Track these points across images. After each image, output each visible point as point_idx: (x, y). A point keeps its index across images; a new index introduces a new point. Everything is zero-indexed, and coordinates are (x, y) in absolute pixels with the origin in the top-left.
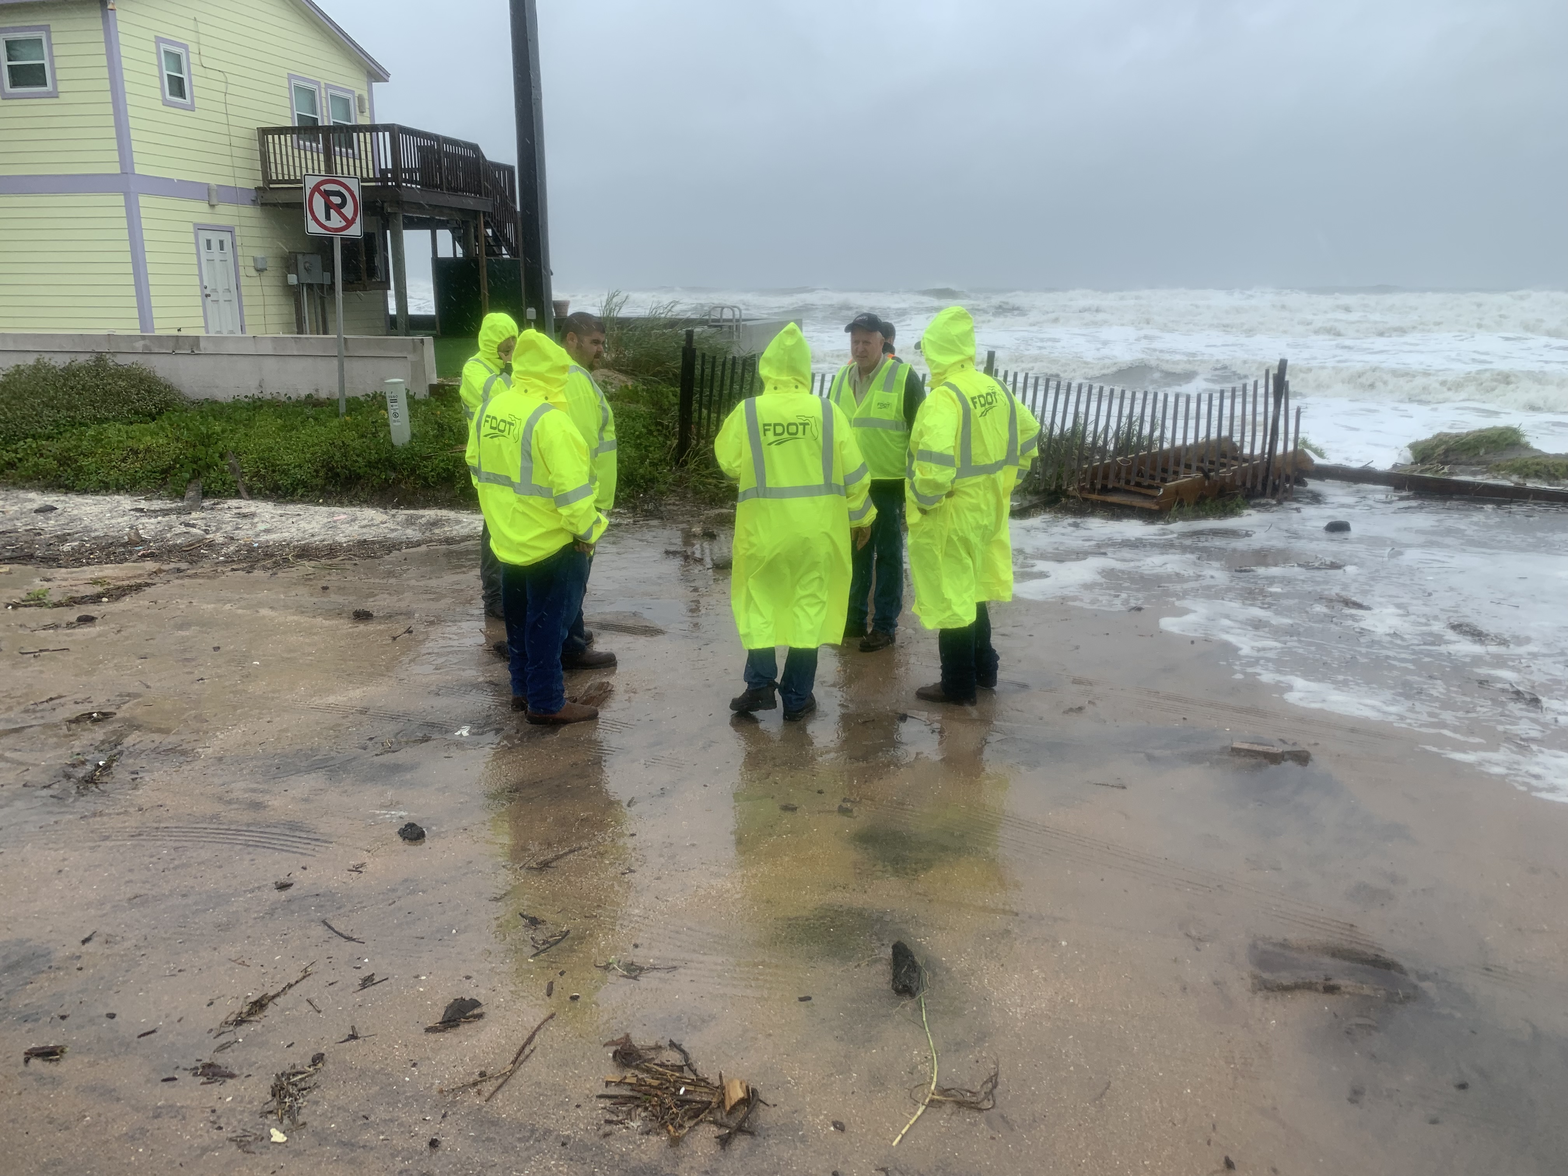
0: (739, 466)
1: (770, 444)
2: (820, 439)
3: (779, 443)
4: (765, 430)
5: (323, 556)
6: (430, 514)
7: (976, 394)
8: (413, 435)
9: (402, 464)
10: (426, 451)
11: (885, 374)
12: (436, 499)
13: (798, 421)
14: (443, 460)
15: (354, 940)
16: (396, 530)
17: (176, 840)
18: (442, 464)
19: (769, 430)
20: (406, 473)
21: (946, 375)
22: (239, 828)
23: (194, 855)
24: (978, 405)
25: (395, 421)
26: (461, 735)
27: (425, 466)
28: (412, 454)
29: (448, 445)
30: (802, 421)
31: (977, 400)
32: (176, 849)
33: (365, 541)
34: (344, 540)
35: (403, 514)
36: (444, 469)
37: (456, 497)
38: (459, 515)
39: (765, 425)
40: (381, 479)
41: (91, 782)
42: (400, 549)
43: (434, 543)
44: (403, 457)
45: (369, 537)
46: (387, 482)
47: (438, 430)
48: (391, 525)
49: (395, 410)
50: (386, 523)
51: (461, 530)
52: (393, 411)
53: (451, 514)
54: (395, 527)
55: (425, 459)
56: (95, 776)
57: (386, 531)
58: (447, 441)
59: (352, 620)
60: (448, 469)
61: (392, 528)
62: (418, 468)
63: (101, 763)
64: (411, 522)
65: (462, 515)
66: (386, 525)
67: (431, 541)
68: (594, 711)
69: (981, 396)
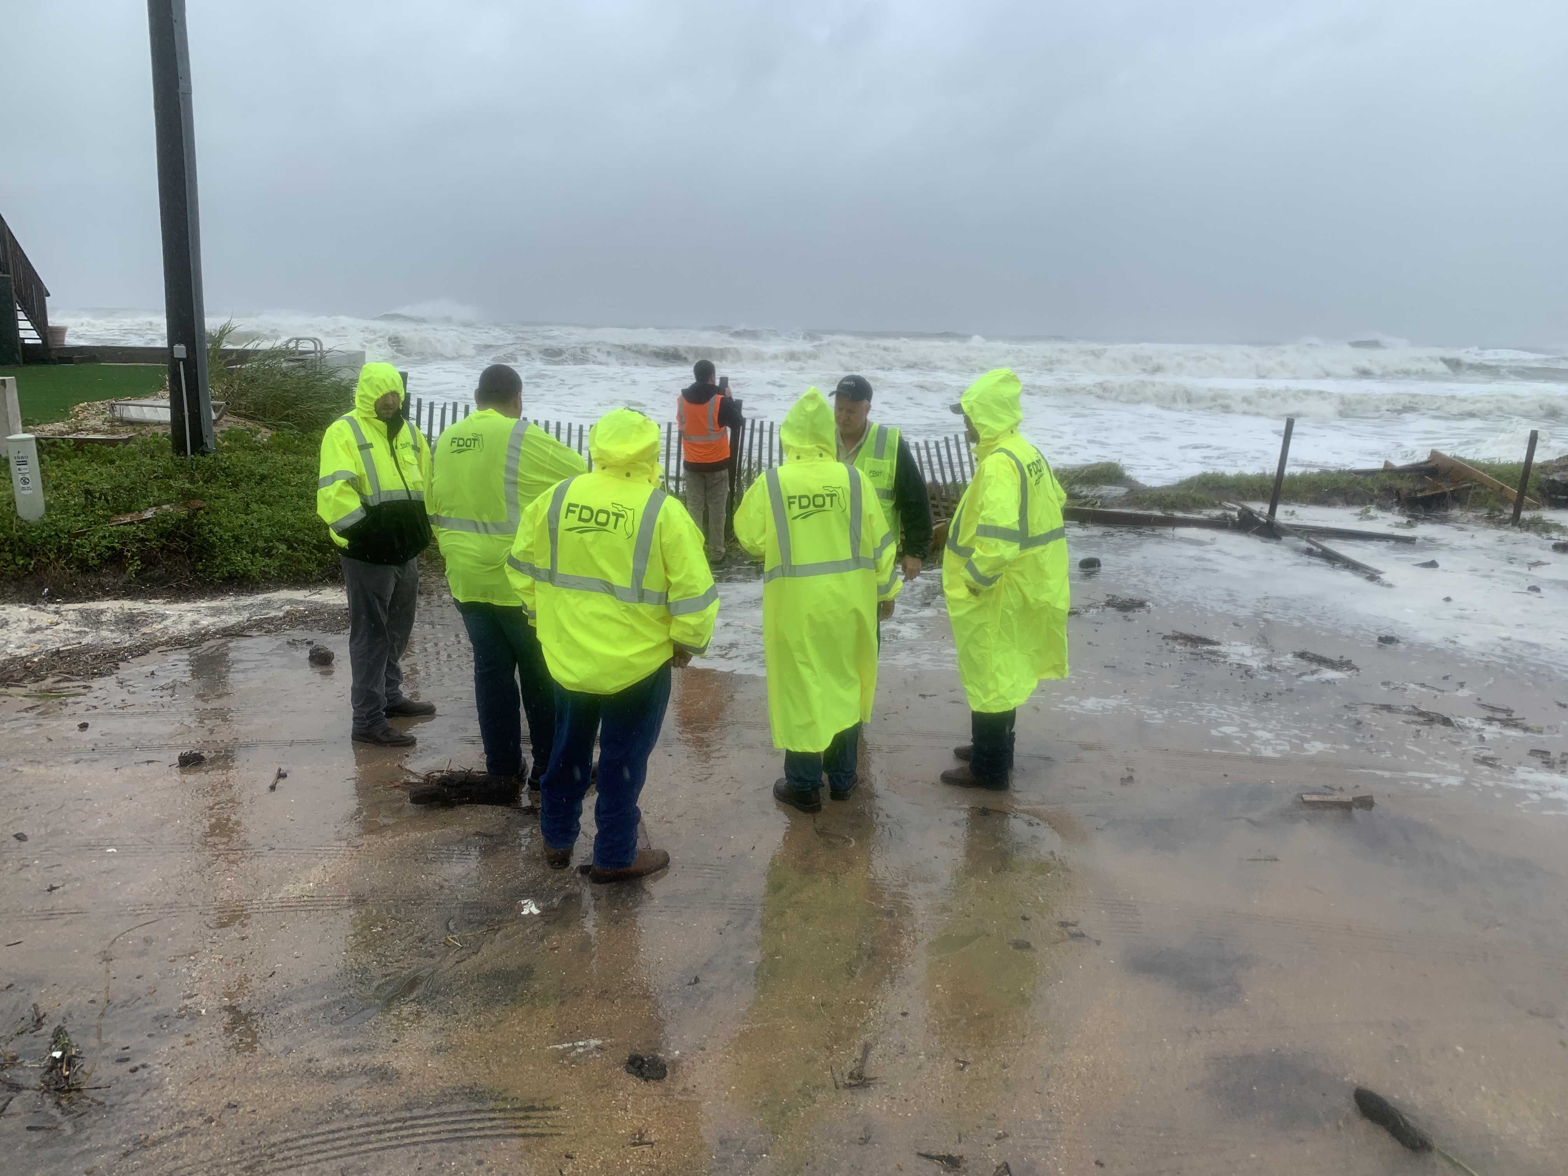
0: (764, 543)
1: (796, 518)
2: (848, 510)
3: (806, 516)
4: (790, 504)
5: (21, 680)
6: (111, 607)
7: (1030, 462)
8: (49, 507)
9: (44, 544)
10: (78, 525)
11: (874, 439)
12: (102, 587)
13: (824, 492)
14: (104, 537)
16: (86, 633)
17: (327, 1159)
18: (104, 543)
19: (794, 503)
20: (52, 556)
21: (997, 441)
22: (397, 1115)
24: (1033, 472)
25: (23, 489)
26: (531, 913)
27: (82, 546)
28: (55, 530)
29: (103, 517)
30: (829, 492)
31: (1031, 467)
32: (344, 1171)
33: (58, 652)
34: (23, 652)
35: (71, 609)
36: (107, 547)
37: (130, 582)
38: (153, 606)
39: (789, 498)
40: (17, 565)
41: (69, 1091)
42: (125, 659)
43: (164, 648)
44: (44, 535)
45: (58, 645)
46: (27, 569)
47: (86, 498)
48: (68, 627)
49: (23, 474)
50: (58, 624)
51: (180, 627)
52: (20, 476)
53: (139, 606)
54: (79, 629)
55: (77, 536)
56: (67, 1078)
57: (71, 635)
58: (101, 512)
59: (178, 769)
60: (113, 548)
61: (75, 629)
62: (69, 549)
63: (57, 1054)
64: (93, 620)
65: (157, 606)
66: (60, 627)
67: (157, 645)
68: (666, 854)
69: (1033, 463)
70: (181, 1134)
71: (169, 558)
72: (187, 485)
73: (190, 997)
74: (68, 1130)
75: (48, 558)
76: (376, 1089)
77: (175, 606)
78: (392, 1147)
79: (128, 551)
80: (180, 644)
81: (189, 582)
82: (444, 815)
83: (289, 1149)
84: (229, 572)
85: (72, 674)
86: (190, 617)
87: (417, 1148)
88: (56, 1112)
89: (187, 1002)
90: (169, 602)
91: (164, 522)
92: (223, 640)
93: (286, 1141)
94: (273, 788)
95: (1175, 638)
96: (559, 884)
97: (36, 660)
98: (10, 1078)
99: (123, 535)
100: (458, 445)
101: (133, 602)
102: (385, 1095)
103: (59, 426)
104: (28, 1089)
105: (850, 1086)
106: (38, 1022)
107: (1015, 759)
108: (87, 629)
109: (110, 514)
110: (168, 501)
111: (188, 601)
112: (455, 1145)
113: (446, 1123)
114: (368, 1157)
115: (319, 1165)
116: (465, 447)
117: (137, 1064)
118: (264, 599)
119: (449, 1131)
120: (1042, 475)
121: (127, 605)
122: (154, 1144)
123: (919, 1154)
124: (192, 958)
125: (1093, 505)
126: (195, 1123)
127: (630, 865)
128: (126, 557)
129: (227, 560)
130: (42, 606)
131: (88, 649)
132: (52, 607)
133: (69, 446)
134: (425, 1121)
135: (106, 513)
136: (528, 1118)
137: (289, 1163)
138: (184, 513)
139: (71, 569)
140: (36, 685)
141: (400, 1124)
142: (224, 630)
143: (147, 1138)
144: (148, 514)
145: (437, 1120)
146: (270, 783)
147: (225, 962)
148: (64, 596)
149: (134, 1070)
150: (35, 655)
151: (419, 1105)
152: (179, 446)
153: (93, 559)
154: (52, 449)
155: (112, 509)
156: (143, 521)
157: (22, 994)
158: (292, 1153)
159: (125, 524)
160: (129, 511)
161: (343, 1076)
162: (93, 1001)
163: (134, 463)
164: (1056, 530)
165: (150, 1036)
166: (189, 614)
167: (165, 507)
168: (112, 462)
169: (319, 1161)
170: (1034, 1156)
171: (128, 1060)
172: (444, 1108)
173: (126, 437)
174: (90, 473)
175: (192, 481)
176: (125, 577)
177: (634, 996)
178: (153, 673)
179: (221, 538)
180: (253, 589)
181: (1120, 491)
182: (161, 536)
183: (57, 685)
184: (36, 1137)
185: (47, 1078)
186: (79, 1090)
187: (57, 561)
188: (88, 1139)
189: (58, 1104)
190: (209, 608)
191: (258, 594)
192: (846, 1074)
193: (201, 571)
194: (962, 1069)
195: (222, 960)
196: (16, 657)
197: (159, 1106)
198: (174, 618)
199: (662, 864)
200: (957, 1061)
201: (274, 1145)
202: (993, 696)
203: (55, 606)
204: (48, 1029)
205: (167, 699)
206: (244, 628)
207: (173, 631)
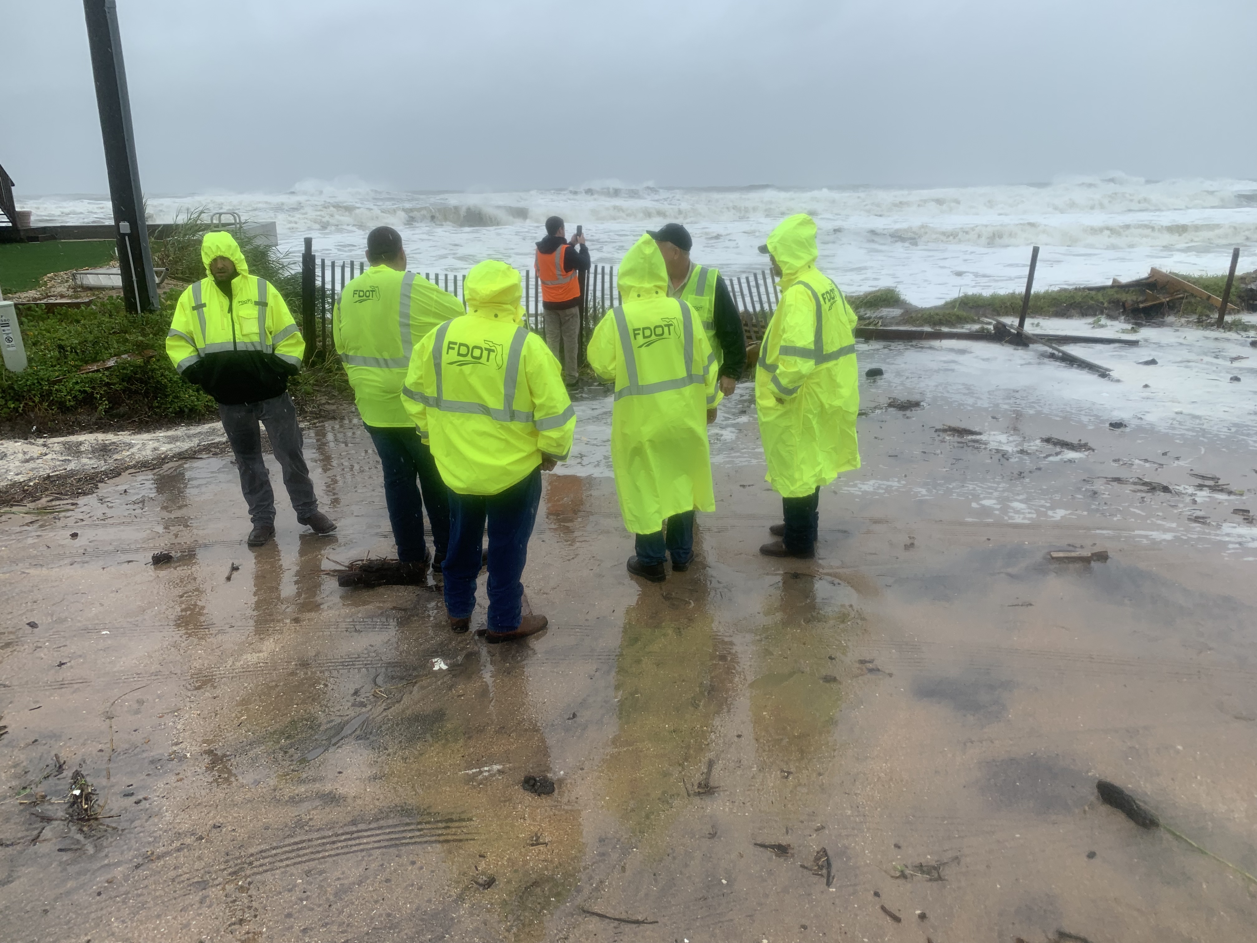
0: (614, 369)
1: (641, 347)
2: (682, 337)
3: (649, 344)
4: (635, 335)
7: (824, 291)
8: (30, 360)
9: (29, 391)
10: (55, 375)
11: (696, 279)
12: (79, 424)
13: (663, 324)
14: (77, 383)
15: (643, 922)
17: (295, 864)
18: (77, 387)
19: (639, 334)
20: (37, 400)
21: (797, 275)
22: (346, 829)
23: (338, 874)
24: (827, 300)
25: (9, 346)
27: (60, 391)
28: (37, 379)
29: (75, 366)
30: (666, 323)
31: (825, 296)
32: (308, 873)
33: (49, 477)
35: (56, 442)
36: (80, 391)
37: (101, 419)
38: (121, 437)
39: (634, 330)
40: (10, 408)
41: (89, 820)
42: (102, 481)
43: (133, 471)
44: (29, 383)
45: (48, 471)
46: (17, 411)
47: (60, 352)
48: (55, 456)
49: (7, 334)
50: (46, 454)
51: (144, 453)
52: (5, 336)
53: (110, 437)
54: (64, 458)
55: (55, 383)
56: (86, 810)
57: (58, 463)
58: (72, 363)
59: (152, 567)
60: (85, 392)
61: (61, 459)
62: (50, 393)
63: (77, 792)
64: (74, 450)
65: (124, 437)
66: (49, 457)
67: (127, 468)
68: (544, 618)
69: (827, 292)
70: (179, 850)
71: (130, 398)
72: (140, 338)
73: (177, 744)
74: (91, 850)
75: (34, 402)
76: (328, 810)
77: (138, 436)
78: (344, 854)
79: (97, 393)
80: (145, 467)
81: (149, 417)
82: (366, 594)
83: (264, 858)
84: (180, 407)
85: (62, 494)
86: (151, 445)
87: (364, 853)
88: (80, 837)
89: (175, 748)
90: (134, 434)
91: (124, 369)
92: (180, 462)
93: (261, 852)
94: (229, 579)
95: (945, 431)
96: (462, 645)
97: (32, 484)
98: (42, 812)
99: (92, 381)
100: (360, 296)
101: (105, 435)
102: (335, 814)
103: (32, 293)
104: (56, 820)
105: (699, 793)
106: (60, 768)
107: (819, 534)
108: (70, 458)
109: (80, 364)
110: (125, 352)
111: (149, 432)
112: (393, 850)
113: (384, 834)
114: (325, 862)
115: (288, 869)
116: (364, 298)
117: (141, 797)
118: (210, 428)
119: (387, 840)
120: (834, 302)
121: (100, 437)
122: (159, 858)
123: (756, 844)
124: (176, 714)
125: (875, 325)
126: (188, 841)
127: (517, 628)
128: (96, 398)
129: (177, 397)
130: (33, 441)
131: (72, 473)
132: (41, 441)
133: (42, 310)
134: (369, 833)
135: (76, 363)
136: (449, 827)
137: (265, 868)
138: (139, 361)
139: (53, 410)
140: (34, 504)
141: (349, 836)
142: (180, 454)
143: (152, 853)
144: (111, 363)
145: (378, 832)
146: (226, 575)
147: (202, 716)
148: (49, 431)
149: (137, 803)
150: (30, 480)
151: (363, 821)
152: (131, 307)
153: (70, 401)
154: (29, 312)
155: (82, 360)
156: (107, 369)
157: (45, 747)
158: (267, 860)
159: (93, 372)
160: (95, 360)
161: (301, 801)
162: (101, 751)
163: (96, 322)
164: (846, 347)
165: (148, 775)
166: (150, 443)
167: (123, 356)
168: (78, 321)
169: (287, 866)
170: (846, 842)
171: (133, 794)
172: (382, 823)
173: (87, 300)
174: (61, 332)
175: (144, 335)
176: (97, 415)
177: (526, 730)
178: (125, 491)
179: (170, 380)
180: (200, 420)
181: (896, 312)
182: (123, 380)
183: (50, 504)
184: (65, 857)
185: (71, 810)
186: (97, 819)
187: (41, 404)
188: (106, 856)
189: (81, 831)
190: (166, 437)
191: (204, 424)
192: (696, 784)
193: (157, 407)
194: (787, 777)
195: (199, 715)
196: (15, 483)
197: (161, 829)
198: (139, 446)
199: (542, 626)
200: (782, 771)
201: (252, 855)
202: (799, 484)
203: (43, 440)
204: (68, 773)
205: (139, 511)
206: (195, 452)
207: (139, 457)
